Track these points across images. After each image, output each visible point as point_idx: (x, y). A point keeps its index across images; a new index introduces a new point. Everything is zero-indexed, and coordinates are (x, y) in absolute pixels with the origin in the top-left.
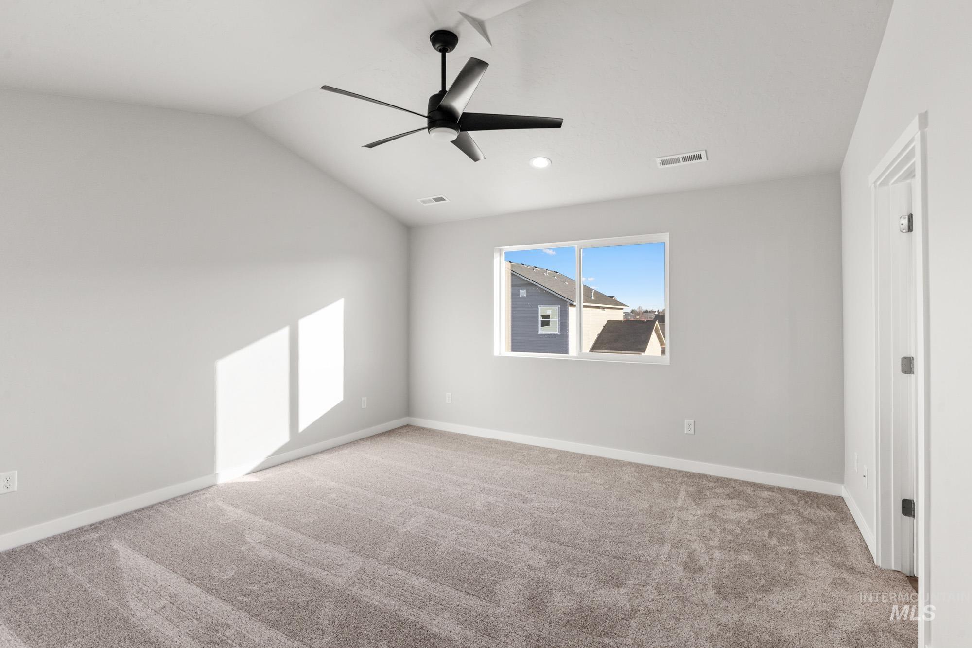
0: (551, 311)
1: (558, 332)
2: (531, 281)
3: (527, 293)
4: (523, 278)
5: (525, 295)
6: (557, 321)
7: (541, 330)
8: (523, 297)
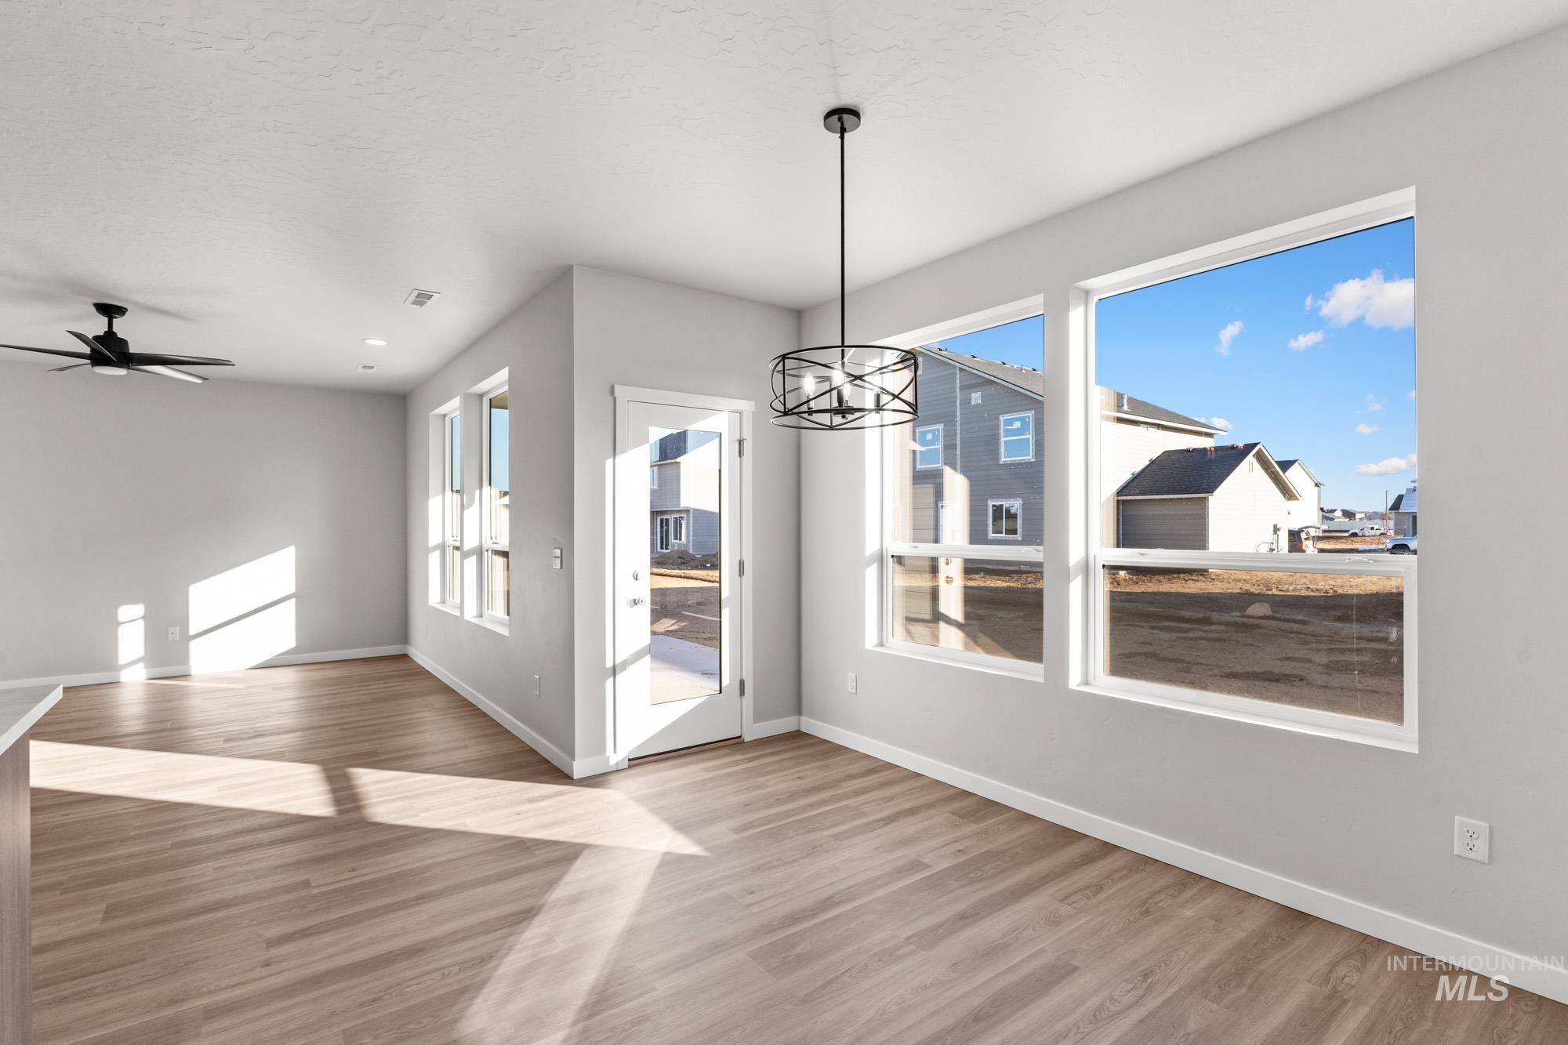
0: (1019, 422)
1: (1031, 457)
2: (986, 376)
3: (982, 397)
4: (975, 371)
5: (980, 402)
6: (1029, 439)
7: (1005, 457)
8: (977, 406)
